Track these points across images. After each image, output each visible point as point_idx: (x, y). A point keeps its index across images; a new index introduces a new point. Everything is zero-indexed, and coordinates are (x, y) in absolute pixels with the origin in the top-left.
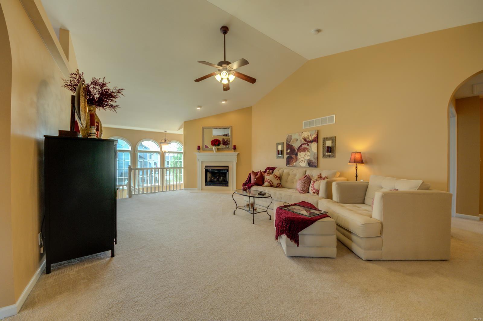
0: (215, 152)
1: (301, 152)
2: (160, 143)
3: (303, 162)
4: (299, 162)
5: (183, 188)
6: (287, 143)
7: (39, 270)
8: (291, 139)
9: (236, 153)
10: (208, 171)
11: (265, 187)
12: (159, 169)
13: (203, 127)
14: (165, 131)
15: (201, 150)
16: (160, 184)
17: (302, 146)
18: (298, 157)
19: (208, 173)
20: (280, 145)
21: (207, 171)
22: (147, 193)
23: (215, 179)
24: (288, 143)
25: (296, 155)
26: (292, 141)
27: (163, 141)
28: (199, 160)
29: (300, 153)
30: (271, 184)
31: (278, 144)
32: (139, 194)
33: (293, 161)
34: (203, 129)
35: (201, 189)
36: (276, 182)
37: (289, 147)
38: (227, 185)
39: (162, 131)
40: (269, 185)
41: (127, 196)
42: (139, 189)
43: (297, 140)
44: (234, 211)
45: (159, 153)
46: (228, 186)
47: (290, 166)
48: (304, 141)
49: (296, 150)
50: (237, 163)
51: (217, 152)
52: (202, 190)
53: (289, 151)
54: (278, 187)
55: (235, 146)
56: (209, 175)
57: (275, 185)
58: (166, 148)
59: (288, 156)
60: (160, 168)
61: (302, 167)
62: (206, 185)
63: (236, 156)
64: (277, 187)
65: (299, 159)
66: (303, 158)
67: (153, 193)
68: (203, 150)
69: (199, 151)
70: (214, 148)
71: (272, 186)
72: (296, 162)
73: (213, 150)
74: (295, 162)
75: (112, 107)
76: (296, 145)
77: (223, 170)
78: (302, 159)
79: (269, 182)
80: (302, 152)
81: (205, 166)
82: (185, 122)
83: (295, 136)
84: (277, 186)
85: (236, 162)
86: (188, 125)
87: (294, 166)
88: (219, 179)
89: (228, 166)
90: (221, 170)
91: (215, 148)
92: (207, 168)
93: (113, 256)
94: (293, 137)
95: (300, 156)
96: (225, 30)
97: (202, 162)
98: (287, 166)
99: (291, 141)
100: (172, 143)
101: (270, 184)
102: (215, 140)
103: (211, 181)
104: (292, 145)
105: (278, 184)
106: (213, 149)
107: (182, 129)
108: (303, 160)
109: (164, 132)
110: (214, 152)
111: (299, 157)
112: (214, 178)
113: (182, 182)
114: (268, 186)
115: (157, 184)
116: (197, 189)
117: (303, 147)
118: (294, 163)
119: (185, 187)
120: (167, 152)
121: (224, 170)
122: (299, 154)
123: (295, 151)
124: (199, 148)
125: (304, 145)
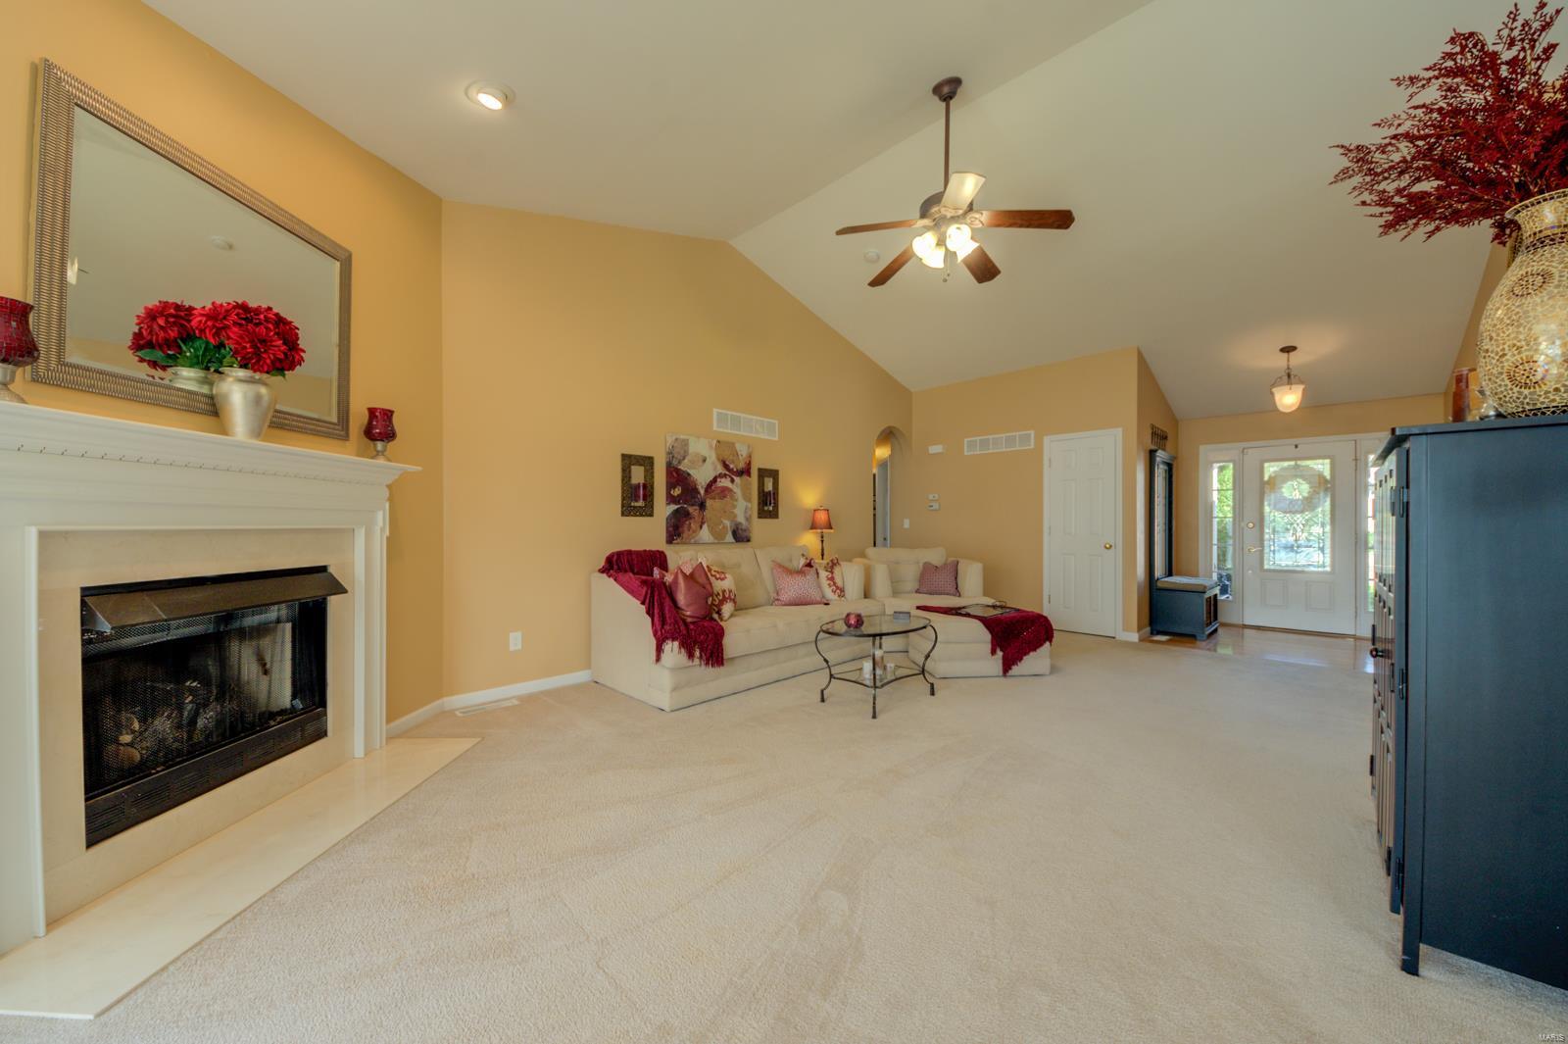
1: (714, 500)
6: (668, 463)
8: (683, 451)
17: (718, 480)
20: (638, 465)
24: (675, 462)
26: (687, 458)
29: (713, 503)
37: (678, 477)
38: (308, 732)
43: (704, 461)
48: (723, 469)
49: (702, 492)
53: (675, 492)
55: (384, 415)
63: (386, 492)
76: (700, 476)
81: (87, 592)
83: (696, 448)
85: (386, 532)
94: (692, 451)
97: (41, 536)
99: (684, 459)
104: (688, 474)
117: (721, 485)
123: (699, 493)
125: (723, 480)
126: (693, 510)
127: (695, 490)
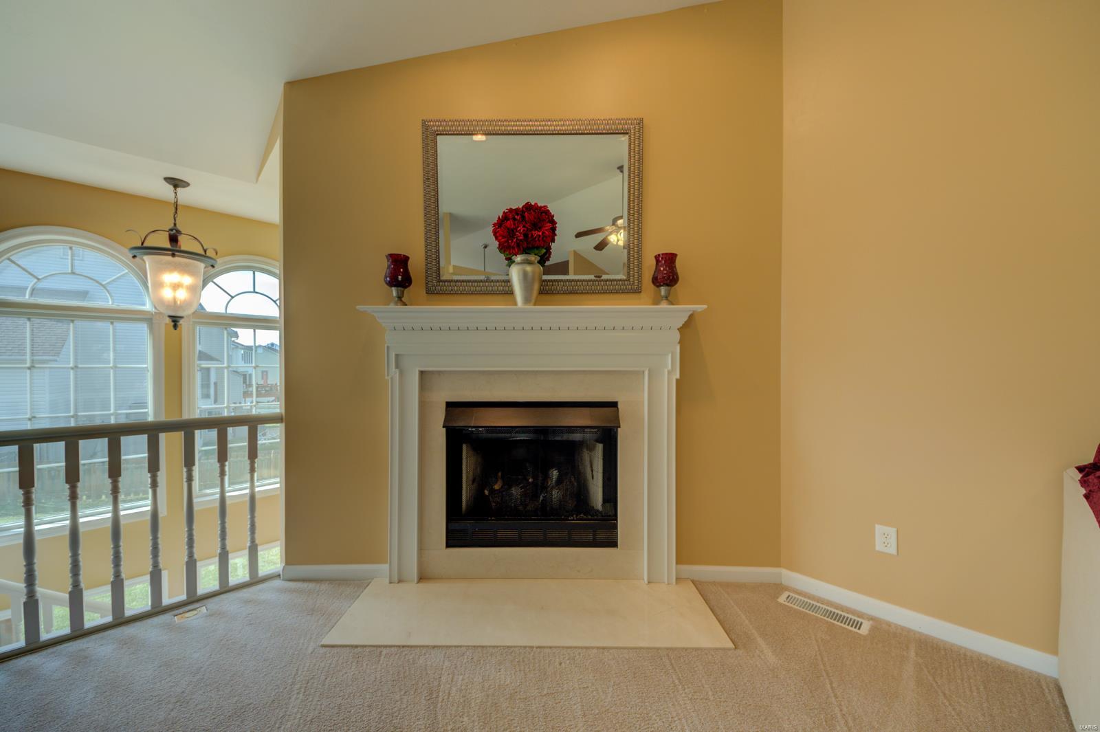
0: (527, 300)
9: (679, 313)
10: (469, 442)
13: (425, 125)
14: (176, 183)
15: (417, 287)
19: (466, 450)
21: (456, 438)
23: (517, 492)
28: (397, 366)
35: (413, 570)
38: (601, 534)
46: (613, 543)
51: (537, 305)
52: (422, 578)
55: (668, 260)
56: (474, 469)
62: (455, 539)
63: (676, 335)
68: (429, 292)
69: (400, 298)
70: (515, 274)
73: (511, 293)
77: (572, 428)
81: (450, 405)
85: (678, 375)
89: (614, 405)
91: (522, 277)
92: (459, 421)
97: (422, 373)
103: (482, 508)
106: (508, 282)
109: (167, 192)
110: (515, 303)
112: (508, 484)
116: (385, 567)
121: (588, 428)
124: (399, 273)
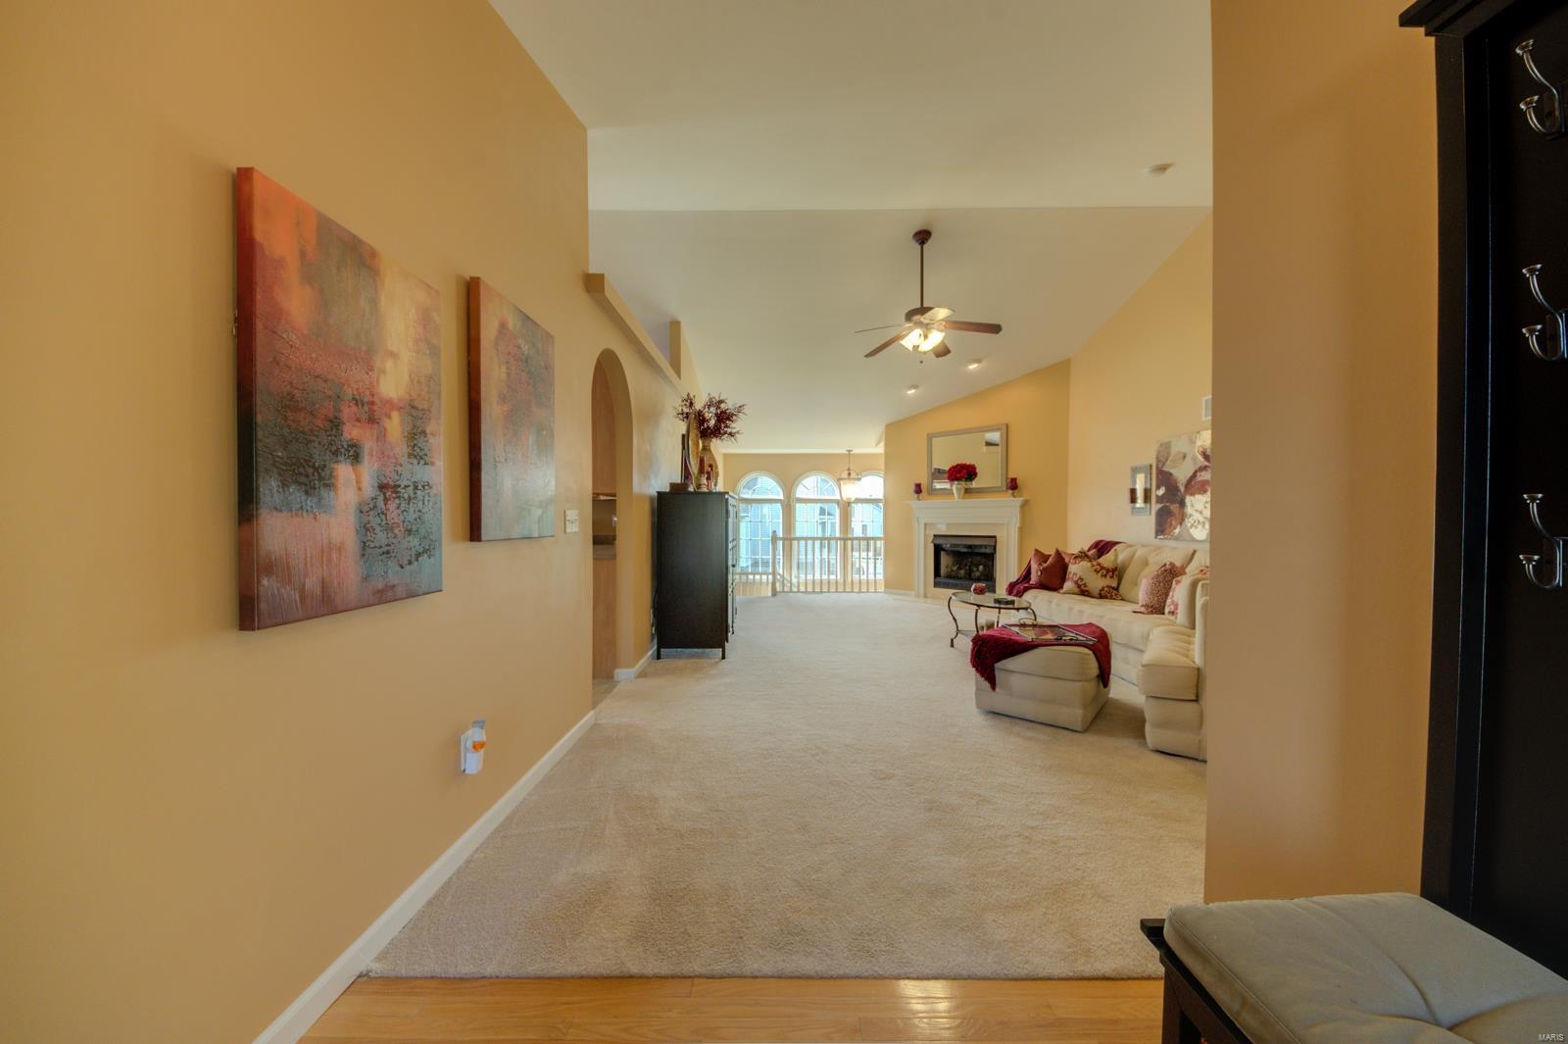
0: (958, 497)
1: (1193, 494)
2: (839, 480)
3: (1200, 527)
4: (1189, 525)
5: (881, 588)
6: (1157, 467)
7: (650, 653)
8: (1169, 454)
9: (1018, 501)
10: (944, 550)
11: (1064, 593)
12: (837, 539)
13: (928, 435)
14: (849, 451)
15: (924, 494)
16: (839, 577)
17: (1198, 474)
18: (1185, 510)
19: (942, 553)
20: (1140, 472)
21: (938, 549)
22: (806, 592)
23: (962, 572)
24: (1160, 466)
25: (1182, 504)
26: (1170, 458)
27: (845, 475)
28: (917, 521)
29: (1192, 498)
30: (1082, 587)
31: (1135, 471)
32: (791, 591)
33: (1173, 522)
34: (930, 437)
35: (922, 595)
36: (1096, 583)
37: (1165, 478)
38: (991, 588)
39: (844, 451)
40: (1076, 590)
41: (770, 594)
42: (798, 583)
43: (1184, 457)
44: (952, 640)
45: (838, 502)
46: (994, 591)
47: (1166, 539)
48: (1202, 460)
49: (1182, 489)
50: (1020, 528)
51: (963, 498)
52: (924, 597)
53: (1161, 492)
54: (1106, 597)
55: (1013, 480)
56: (945, 559)
57: (1096, 592)
58: (850, 491)
59: (1160, 506)
60: (840, 539)
61: (1197, 541)
62: (936, 585)
63: (1018, 509)
64: (1101, 596)
65: (1191, 515)
66: (1201, 512)
67: (818, 593)
68: (927, 496)
69: (918, 497)
70: (954, 488)
71: (1084, 592)
72: (1181, 524)
73: (953, 494)
74: (1179, 527)
75: (731, 435)
76: (1181, 473)
77: (981, 546)
78: (1197, 516)
79: (1076, 583)
80: (1197, 496)
81: (935, 536)
82: (890, 428)
83: (1178, 446)
84: (1100, 594)
85: (1018, 525)
86: (894, 431)
87: (1177, 539)
88: (970, 571)
89: (995, 537)
90: (976, 546)
91: (957, 489)
92: (937, 542)
93: (723, 657)
94: (1174, 450)
95: (1192, 506)
96: (923, 237)
97: (926, 524)
98: (1156, 537)
99: (1167, 460)
100: (863, 479)
101: (1079, 586)
102: (958, 465)
103: (949, 577)
104: (1171, 474)
105: (1103, 589)
106: (952, 490)
107: (882, 444)
108: (1201, 519)
109: (847, 453)
110: (955, 498)
111: (1189, 510)
112: (960, 568)
113: (880, 577)
114: (1074, 594)
115: (833, 577)
116: (913, 593)
117: (1201, 479)
118: (1175, 529)
119: (886, 587)
120: (853, 499)
121: (986, 547)
122: (1188, 500)
123: (1179, 491)
124: (918, 489)
125: (1203, 473)
126: (1174, 507)
127: (1177, 489)
